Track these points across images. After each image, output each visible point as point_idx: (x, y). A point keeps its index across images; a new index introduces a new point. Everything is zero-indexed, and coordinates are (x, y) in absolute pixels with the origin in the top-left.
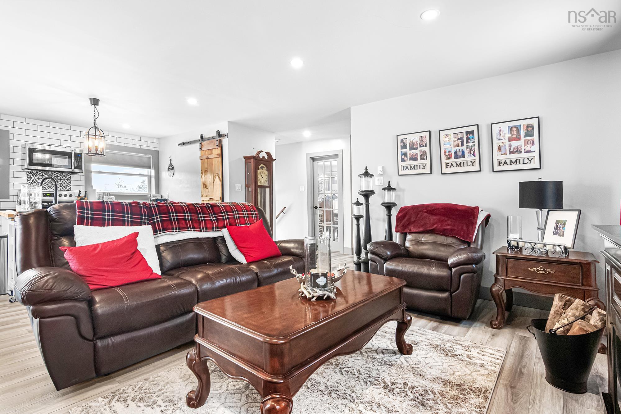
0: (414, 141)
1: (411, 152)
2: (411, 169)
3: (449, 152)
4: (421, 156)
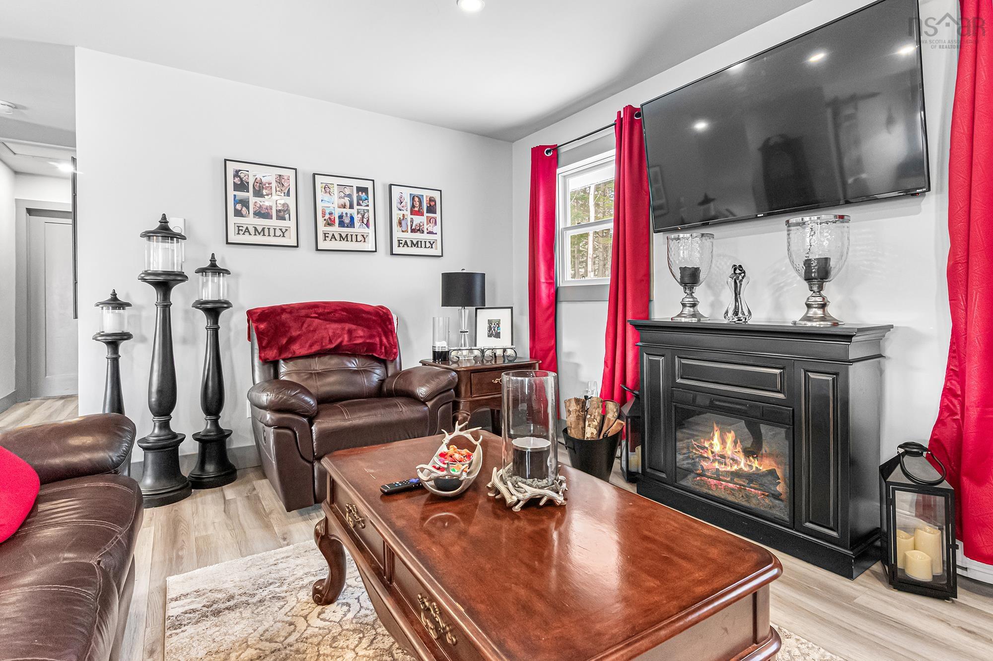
0: (264, 180)
1: (258, 199)
3: (331, 214)
4: (278, 211)
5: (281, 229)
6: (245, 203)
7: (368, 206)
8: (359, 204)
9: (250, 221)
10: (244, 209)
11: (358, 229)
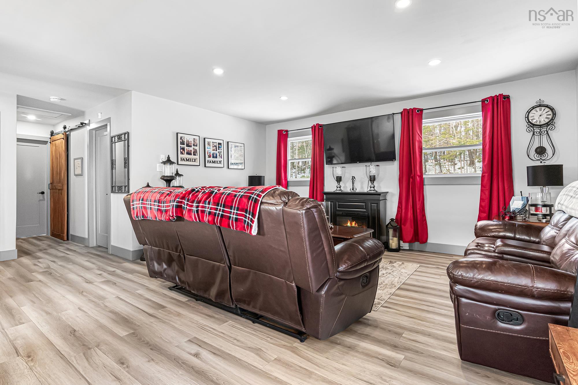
0: (189, 141)
1: (187, 148)
2: (186, 161)
3: (210, 153)
4: (194, 152)
5: (194, 159)
6: (183, 149)
7: (221, 150)
8: (219, 149)
9: (185, 156)
10: (183, 151)
11: (218, 159)
